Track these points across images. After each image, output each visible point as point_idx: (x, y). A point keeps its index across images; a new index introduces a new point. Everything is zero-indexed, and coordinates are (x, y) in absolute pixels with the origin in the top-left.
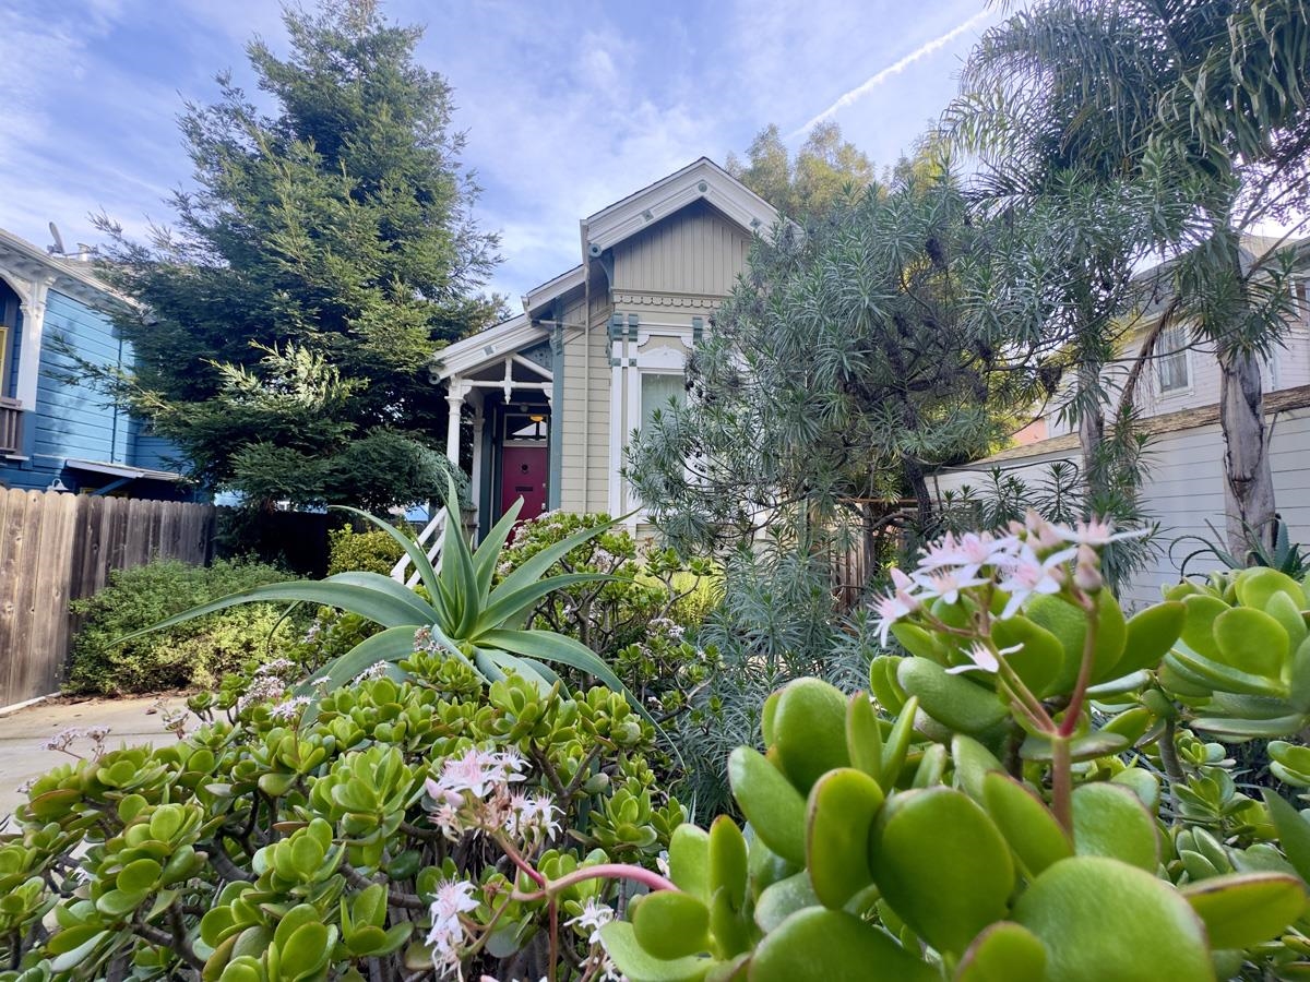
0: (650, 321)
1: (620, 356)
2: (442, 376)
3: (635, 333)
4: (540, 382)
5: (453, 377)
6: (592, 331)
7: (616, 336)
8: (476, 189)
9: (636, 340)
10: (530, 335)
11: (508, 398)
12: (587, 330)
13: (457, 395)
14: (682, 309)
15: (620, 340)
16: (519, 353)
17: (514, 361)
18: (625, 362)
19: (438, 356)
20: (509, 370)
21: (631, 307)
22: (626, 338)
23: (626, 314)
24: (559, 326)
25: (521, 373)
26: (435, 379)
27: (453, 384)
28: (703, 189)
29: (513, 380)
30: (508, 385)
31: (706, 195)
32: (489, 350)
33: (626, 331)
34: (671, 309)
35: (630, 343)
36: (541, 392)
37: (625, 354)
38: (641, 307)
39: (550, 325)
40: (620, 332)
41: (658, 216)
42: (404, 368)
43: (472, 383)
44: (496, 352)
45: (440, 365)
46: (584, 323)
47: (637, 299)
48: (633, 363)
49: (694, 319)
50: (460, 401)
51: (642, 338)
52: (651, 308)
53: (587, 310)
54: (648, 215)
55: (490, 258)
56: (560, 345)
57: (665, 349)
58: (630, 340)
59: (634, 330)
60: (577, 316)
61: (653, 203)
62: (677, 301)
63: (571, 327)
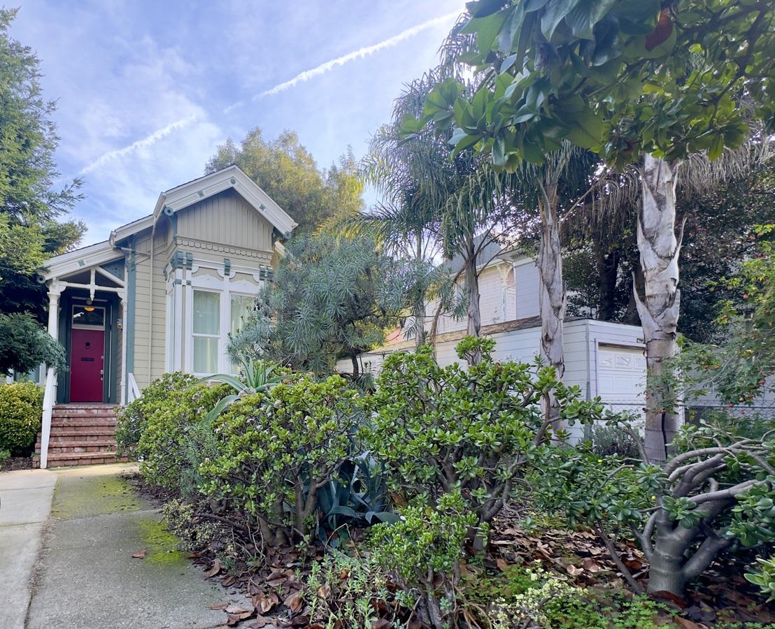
0: (200, 259)
1: (181, 278)
2: (47, 277)
3: (191, 265)
4: (116, 287)
5: (54, 279)
6: (155, 258)
7: (178, 266)
8: (56, 138)
9: (191, 269)
10: (111, 255)
11: (92, 297)
12: (152, 257)
13: (55, 291)
14: (218, 253)
15: (181, 268)
16: (100, 266)
17: (96, 271)
18: (184, 282)
19: (46, 264)
20: (93, 277)
21: (187, 248)
22: (184, 267)
23: (185, 252)
24: (133, 252)
25: (101, 280)
26: (41, 279)
27: (54, 284)
28: (233, 182)
29: (96, 284)
30: (92, 287)
31: (235, 186)
32: (81, 263)
33: (185, 263)
34: (211, 252)
35: (187, 271)
36: (116, 294)
37: (184, 277)
38: (193, 249)
39: (126, 251)
40: (182, 263)
41: (207, 195)
42: (24, 271)
43: (66, 284)
44: (87, 265)
45: (45, 270)
46: (149, 252)
47: (191, 244)
48: (189, 283)
49: (225, 259)
50: (57, 296)
51: (195, 267)
52: (200, 250)
53: (152, 244)
54: (201, 194)
55: (74, 195)
56: (134, 265)
57: (208, 276)
58: (188, 269)
59: (190, 263)
60: (144, 247)
61: (205, 187)
62: (215, 248)
63: (140, 254)
